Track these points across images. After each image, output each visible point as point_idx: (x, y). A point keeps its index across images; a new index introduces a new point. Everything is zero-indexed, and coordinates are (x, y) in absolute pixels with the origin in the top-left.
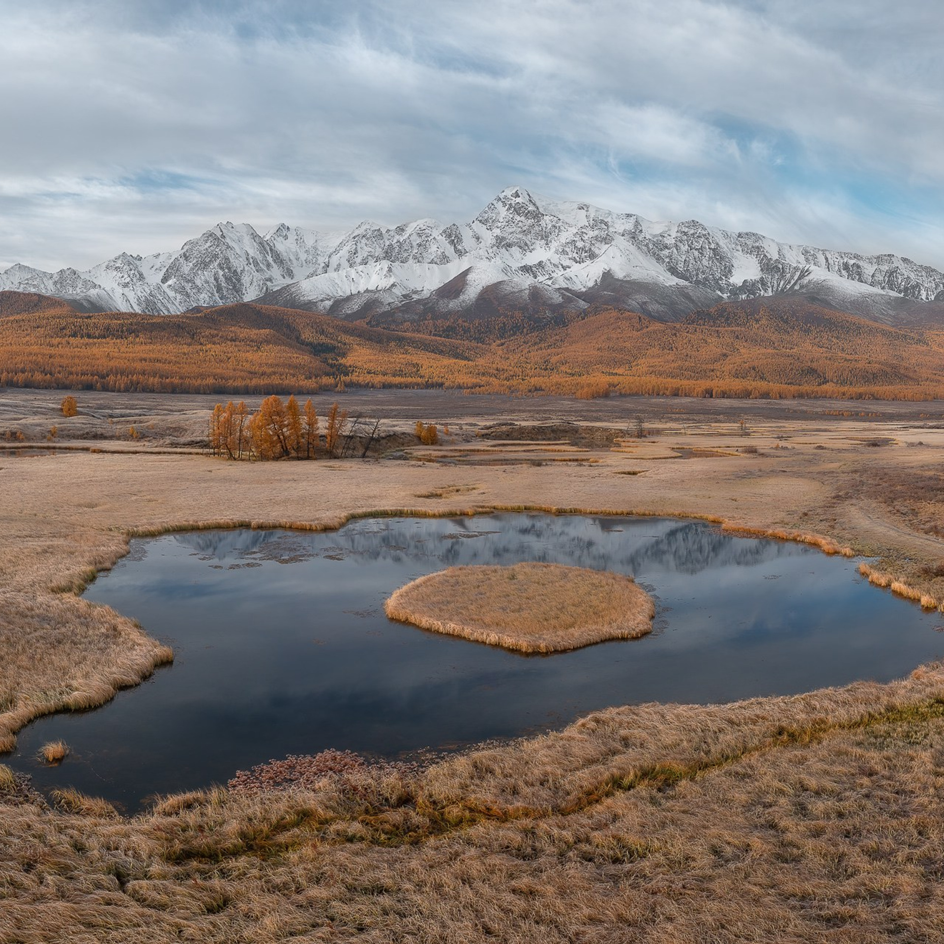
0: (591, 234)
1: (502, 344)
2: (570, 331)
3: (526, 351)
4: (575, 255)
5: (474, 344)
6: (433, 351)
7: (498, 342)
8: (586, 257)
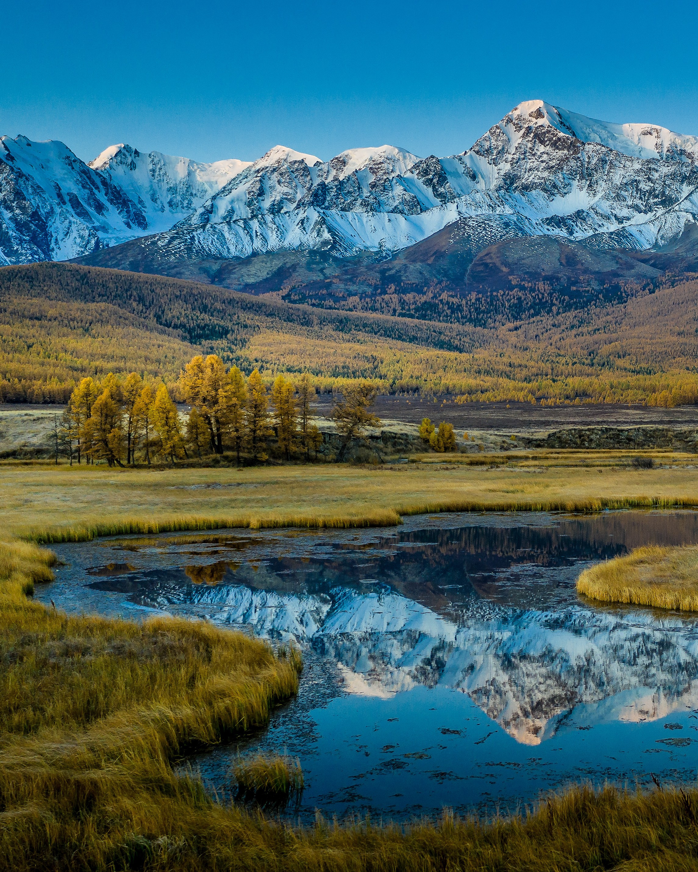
0: (665, 170)
1: (516, 329)
2: (630, 309)
3: (557, 337)
4: (638, 202)
5: (469, 328)
6: (400, 338)
7: (511, 325)
8: (656, 204)
